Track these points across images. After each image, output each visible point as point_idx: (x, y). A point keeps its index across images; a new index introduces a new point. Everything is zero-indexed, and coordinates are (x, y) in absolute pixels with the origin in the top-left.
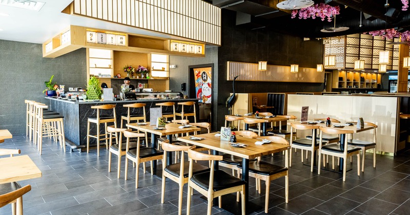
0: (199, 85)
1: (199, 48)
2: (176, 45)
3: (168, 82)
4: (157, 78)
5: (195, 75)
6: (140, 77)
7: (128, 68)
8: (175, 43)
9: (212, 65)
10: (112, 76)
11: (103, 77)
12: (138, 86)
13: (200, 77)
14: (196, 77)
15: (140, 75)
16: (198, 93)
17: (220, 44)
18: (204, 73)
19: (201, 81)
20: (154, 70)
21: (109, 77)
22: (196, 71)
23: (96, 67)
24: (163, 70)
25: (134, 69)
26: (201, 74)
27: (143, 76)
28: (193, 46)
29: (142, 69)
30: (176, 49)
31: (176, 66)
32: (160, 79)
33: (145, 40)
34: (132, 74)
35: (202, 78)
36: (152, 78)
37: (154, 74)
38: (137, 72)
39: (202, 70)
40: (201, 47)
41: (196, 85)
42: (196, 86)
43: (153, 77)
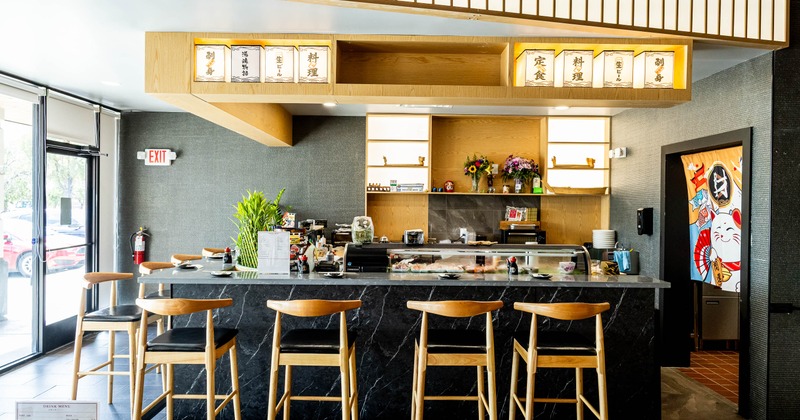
0: (701, 217)
1: (659, 62)
2: (539, 61)
3: (605, 205)
4: (566, 192)
5: (689, 178)
6: (512, 190)
7: (473, 163)
8: (537, 55)
9: (742, 139)
10: (427, 188)
11: (403, 190)
12: (507, 216)
13: (705, 186)
14: (691, 186)
15: (511, 183)
16: (699, 247)
17: (781, 36)
18: (719, 170)
19: (707, 200)
20: (556, 167)
21: (418, 190)
22: (690, 165)
23: (386, 166)
24: (590, 165)
25: (496, 166)
26: (707, 175)
27: (518, 187)
28: (626, 58)
29: (515, 165)
30: (540, 75)
31: (629, 152)
32: (573, 193)
33: (424, 61)
34: (490, 180)
35: (712, 190)
36: (549, 193)
37: (556, 180)
38: (505, 175)
39: (711, 160)
40: (669, 59)
41: (693, 217)
42: (692, 220)
43: (553, 189)
